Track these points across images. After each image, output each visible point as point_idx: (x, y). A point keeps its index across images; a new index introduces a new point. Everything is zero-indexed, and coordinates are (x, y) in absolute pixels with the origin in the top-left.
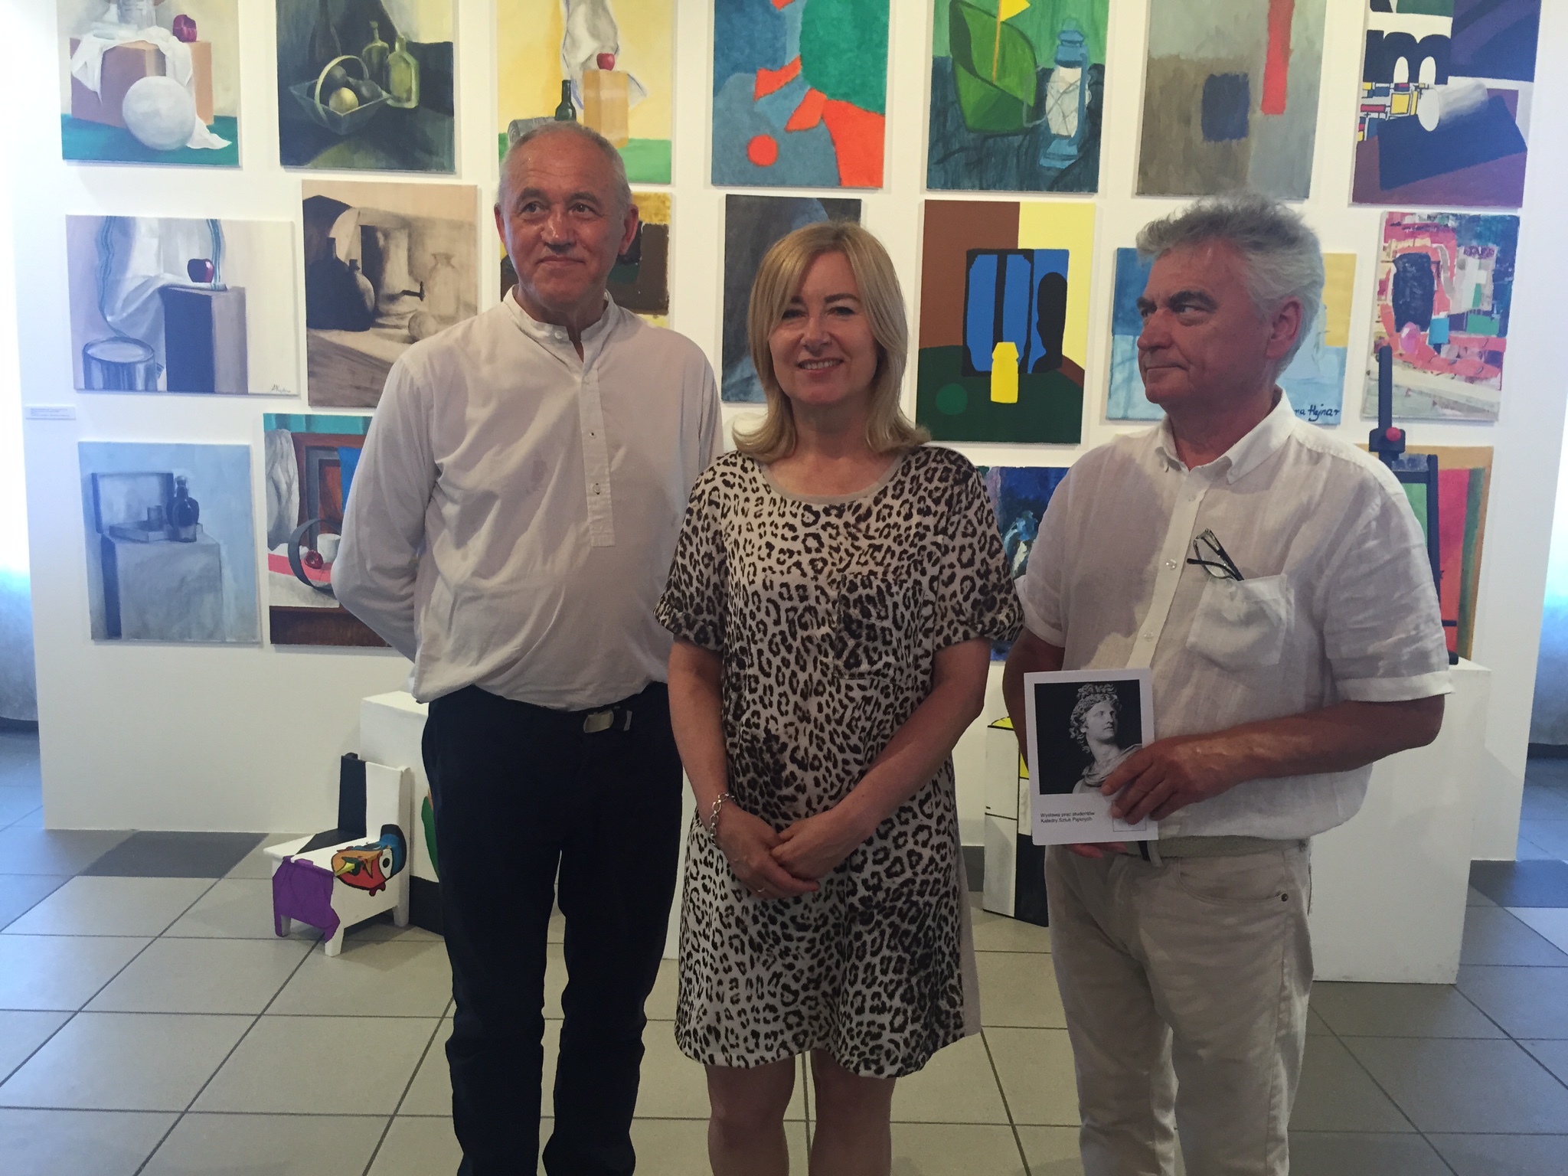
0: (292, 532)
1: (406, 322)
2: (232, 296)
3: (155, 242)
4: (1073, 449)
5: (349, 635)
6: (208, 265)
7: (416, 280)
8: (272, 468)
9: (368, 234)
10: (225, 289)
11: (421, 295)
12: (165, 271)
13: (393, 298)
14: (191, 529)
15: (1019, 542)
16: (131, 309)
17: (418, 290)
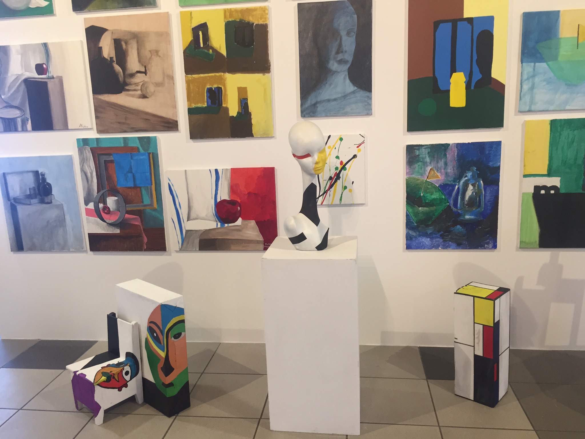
0: (95, 196)
1: (139, 88)
2: (56, 80)
3: (20, 56)
4: (499, 131)
5: (126, 246)
6: (44, 66)
7: (143, 65)
8: (83, 166)
9: (117, 43)
10: (53, 78)
11: (145, 73)
12: (26, 71)
13: (132, 75)
14: (49, 197)
15: (469, 184)
16: (12, 91)
17: (143, 70)
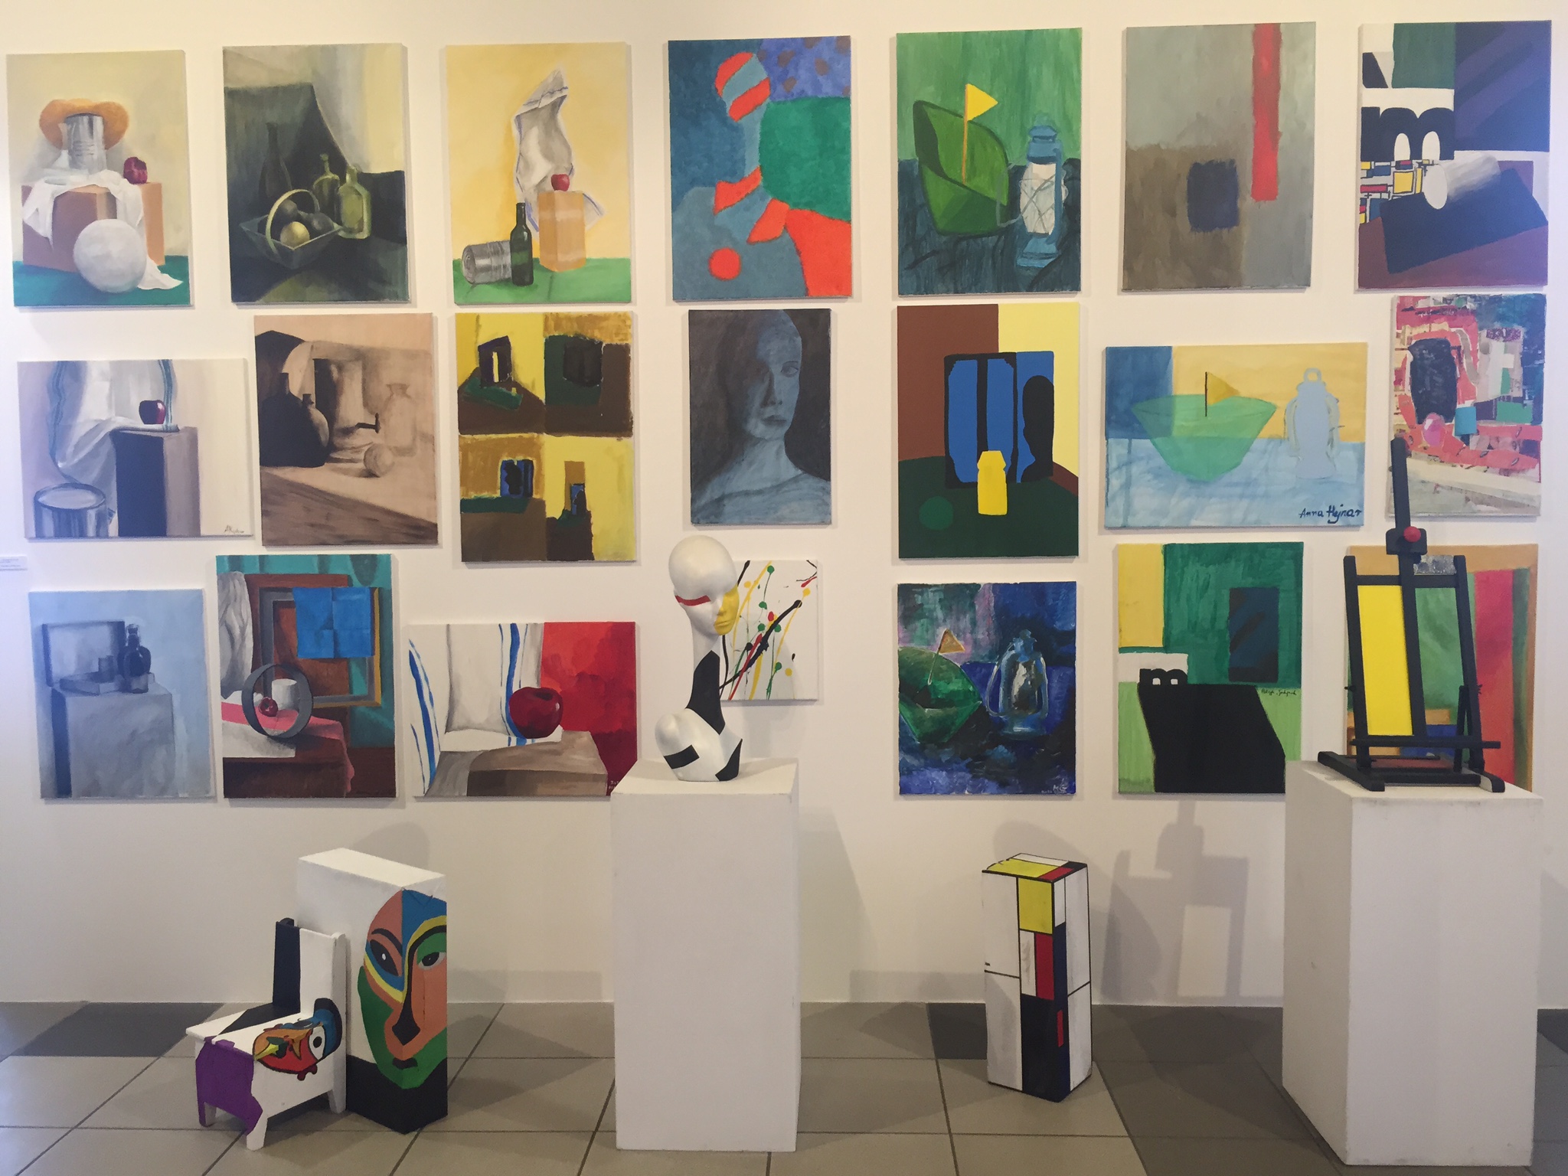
0: (246, 678)
1: (362, 456)
2: (184, 436)
3: (107, 385)
4: (1071, 562)
5: (306, 786)
6: (160, 406)
7: (371, 413)
8: (225, 612)
9: (322, 368)
10: (177, 430)
11: (376, 427)
12: (116, 415)
13: (348, 431)
14: (142, 678)
15: (1018, 663)
16: (82, 455)
17: (373, 423)
